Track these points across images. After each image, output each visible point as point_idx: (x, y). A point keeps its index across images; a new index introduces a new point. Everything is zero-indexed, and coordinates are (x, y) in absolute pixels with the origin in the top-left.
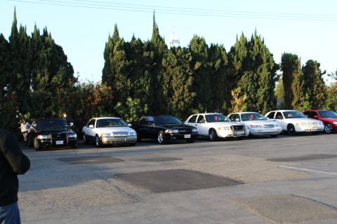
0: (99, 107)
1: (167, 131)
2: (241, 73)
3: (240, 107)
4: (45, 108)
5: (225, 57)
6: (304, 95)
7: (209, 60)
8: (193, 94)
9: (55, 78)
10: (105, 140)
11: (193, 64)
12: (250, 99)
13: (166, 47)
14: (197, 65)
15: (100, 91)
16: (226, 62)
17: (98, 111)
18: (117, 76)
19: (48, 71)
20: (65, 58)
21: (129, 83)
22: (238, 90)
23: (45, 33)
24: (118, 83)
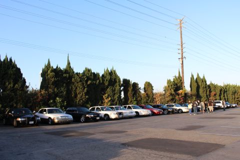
0: (40, 102)
1: (87, 116)
2: (107, 88)
3: (107, 103)
4: (10, 102)
5: (101, 79)
6: (133, 98)
7: (94, 80)
8: (87, 97)
9: (17, 85)
10: (56, 121)
11: (87, 81)
12: (111, 99)
13: (74, 72)
14: (89, 82)
15: (41, 94)
16: (101, 81)
17: (40, 104)
18: (49, 86)
19: (13, 81)
20: (22, 75)
21: (56, 90)
22: (106, 95)
23: (11, 60)
24: (50, 90)
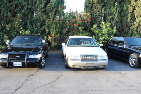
9: (49, 5)
15: (81, 16)
18: (94, 5)
21: (103, 11)
